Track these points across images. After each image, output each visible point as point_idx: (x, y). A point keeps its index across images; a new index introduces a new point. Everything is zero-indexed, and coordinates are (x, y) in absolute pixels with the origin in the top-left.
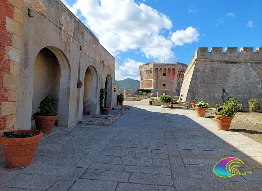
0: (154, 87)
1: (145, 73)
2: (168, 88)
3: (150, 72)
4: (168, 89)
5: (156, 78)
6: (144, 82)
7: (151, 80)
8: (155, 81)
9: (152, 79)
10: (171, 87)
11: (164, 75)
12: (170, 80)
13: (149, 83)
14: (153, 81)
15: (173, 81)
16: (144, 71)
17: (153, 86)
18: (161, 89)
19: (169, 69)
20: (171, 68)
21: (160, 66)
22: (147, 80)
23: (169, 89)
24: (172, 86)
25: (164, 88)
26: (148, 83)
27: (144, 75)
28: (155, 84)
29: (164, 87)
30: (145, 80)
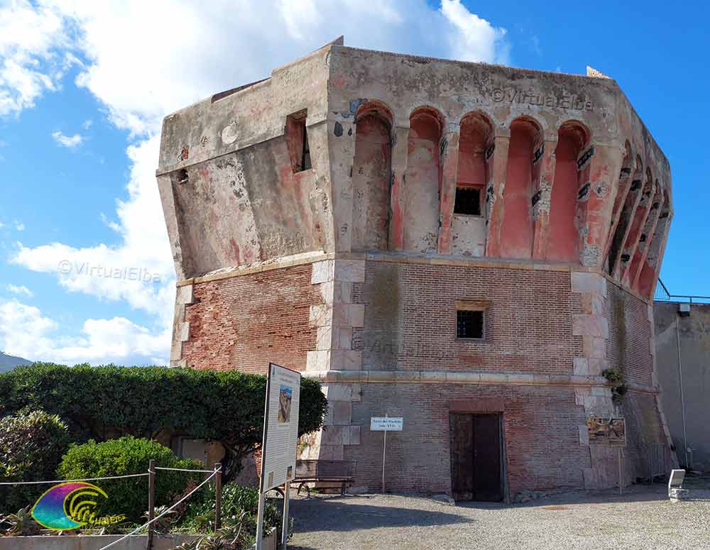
0: (334, 350)
1: (227, 181)
2: (516, 363)
3: (282, 158)
4: (514, 378)
5: (372, 240)
6: (214, 298)
7: (299, 258)
8: (357, 271)
9: (322, 243)
10: (556, 348)
11: (458, 210)
12: (533, 260)
13: (279, 307)
14: (323, 275)
15: (576, 277)
16: (221, 162)
17: (324, 338)
18: (435, 376)
19: (525, 133)
20: (543, 122)
21: (412, 86)
22: (257, 265)
23: (529, 378)
24: (568, 330)
25: (474, 362)
26: (271, 298)
27: (214, 217)
28: (356, 314)
29: (471, 346)
30: (228, 270)
